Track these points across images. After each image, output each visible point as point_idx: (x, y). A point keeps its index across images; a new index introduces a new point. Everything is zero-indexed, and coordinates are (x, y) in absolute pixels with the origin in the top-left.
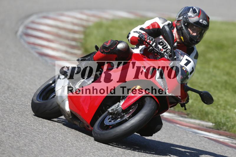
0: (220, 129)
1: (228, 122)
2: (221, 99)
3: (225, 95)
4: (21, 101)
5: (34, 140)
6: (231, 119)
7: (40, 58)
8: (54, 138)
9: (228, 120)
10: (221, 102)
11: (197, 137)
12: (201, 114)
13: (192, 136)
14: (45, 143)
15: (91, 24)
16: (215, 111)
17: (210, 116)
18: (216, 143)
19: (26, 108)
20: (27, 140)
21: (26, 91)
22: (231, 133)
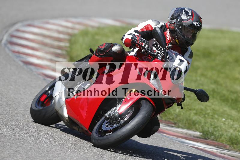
0: (208, 139)
1: (216, 131)
2: (208, 108)
3: (212, 104)
4: (6, 111)
5: (19, 151)
6: (219, 128)
7: (25, 67)
8: (38, 148)
9: (216, 129)
10: (209, 111)
11: (185, 146)
12: (189, 124)
13: (179, 146)
14: (30, 153)
15: (76, 32)
16: (203, 120)
17: (197, 126)
18: (203, 153)
19: (10, 117)
20: (12, 151)
21: (11, 101)
22: (219, 143)
